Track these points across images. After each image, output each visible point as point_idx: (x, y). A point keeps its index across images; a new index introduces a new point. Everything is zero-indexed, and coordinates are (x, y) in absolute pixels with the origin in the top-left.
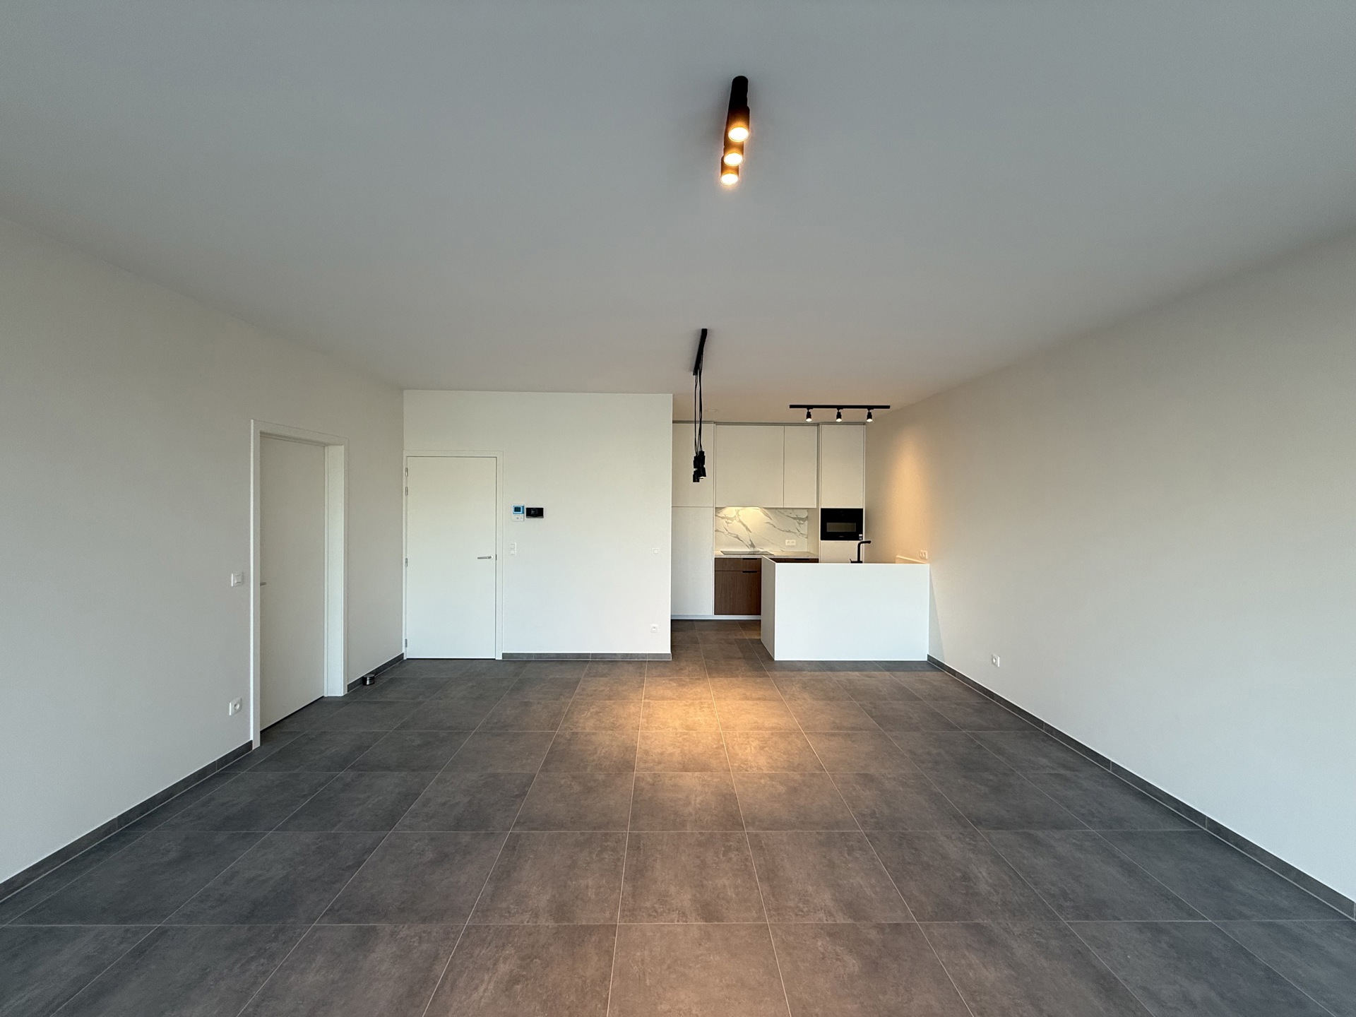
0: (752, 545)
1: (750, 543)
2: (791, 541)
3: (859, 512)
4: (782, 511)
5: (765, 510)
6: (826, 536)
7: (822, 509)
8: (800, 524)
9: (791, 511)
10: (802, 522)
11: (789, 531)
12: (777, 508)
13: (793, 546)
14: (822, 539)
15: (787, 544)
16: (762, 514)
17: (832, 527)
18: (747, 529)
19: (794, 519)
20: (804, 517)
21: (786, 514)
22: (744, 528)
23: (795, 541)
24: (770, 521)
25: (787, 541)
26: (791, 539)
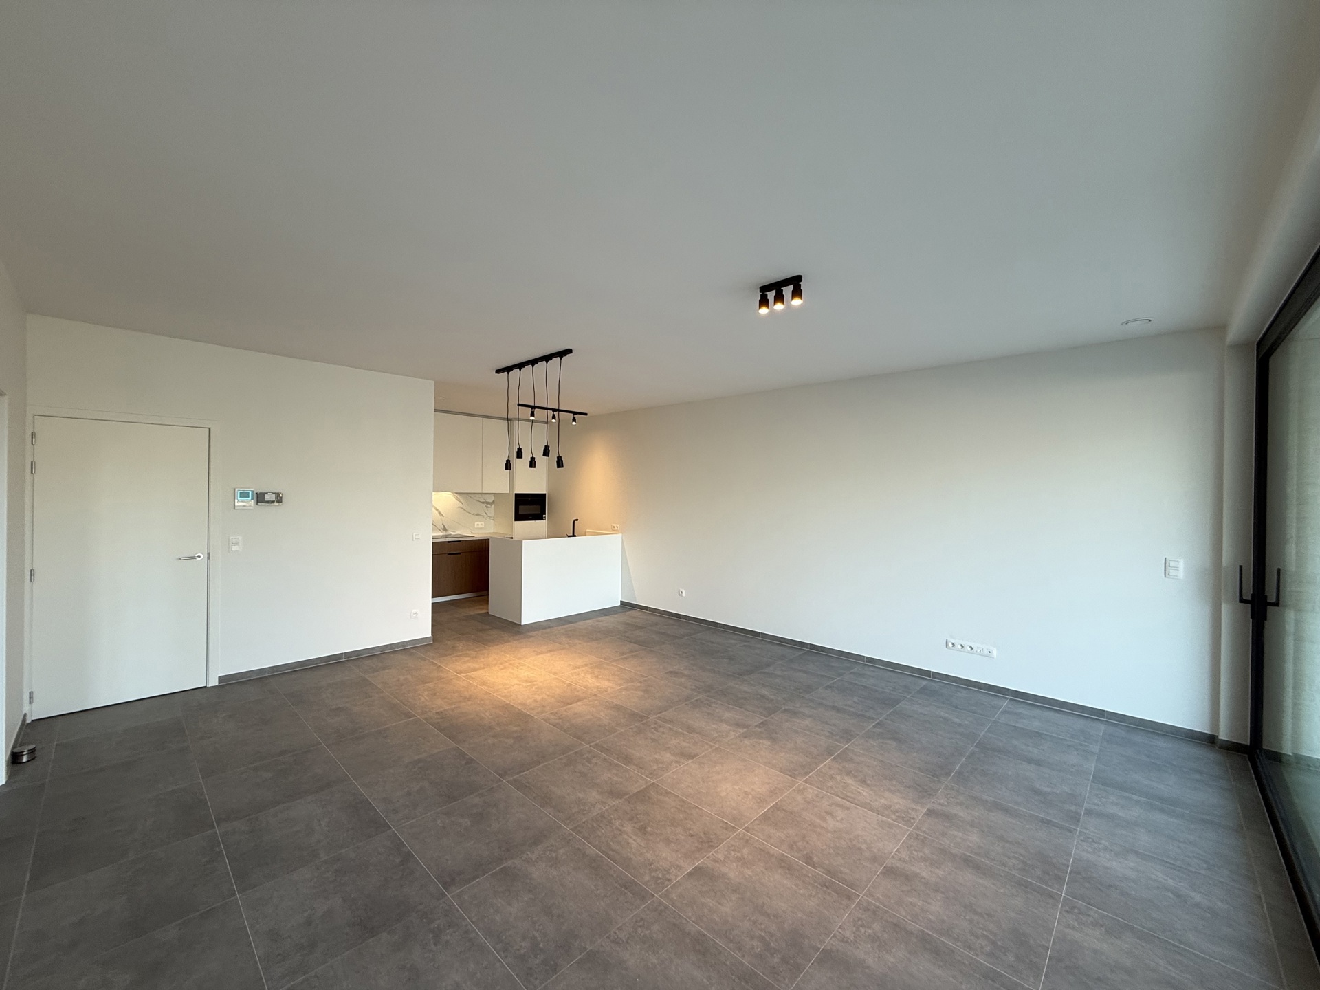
0: (445, 529)
1: (443, 527)
2: (480, 523)
3: (542, 497)
4: (472, 496)
5: (458, 496)
6: (519, 517)
7: (516, 494)
8: (487, 507)
9: (480, 496)
10: (489, 506)
11: (478, 515)
12: (467, 494)
13: (481, 528)
14: (515, 520)
15: (476, 526)
16: (454, 499)
17: (524, 510)
18: (440, 513)
19: (483, 503)
20: (491, 501)
21: (475, 498)
22: (437, 513)
23: (483, 523)
24: (461, 505)
25: (476, 524)
26: (480, 522)
